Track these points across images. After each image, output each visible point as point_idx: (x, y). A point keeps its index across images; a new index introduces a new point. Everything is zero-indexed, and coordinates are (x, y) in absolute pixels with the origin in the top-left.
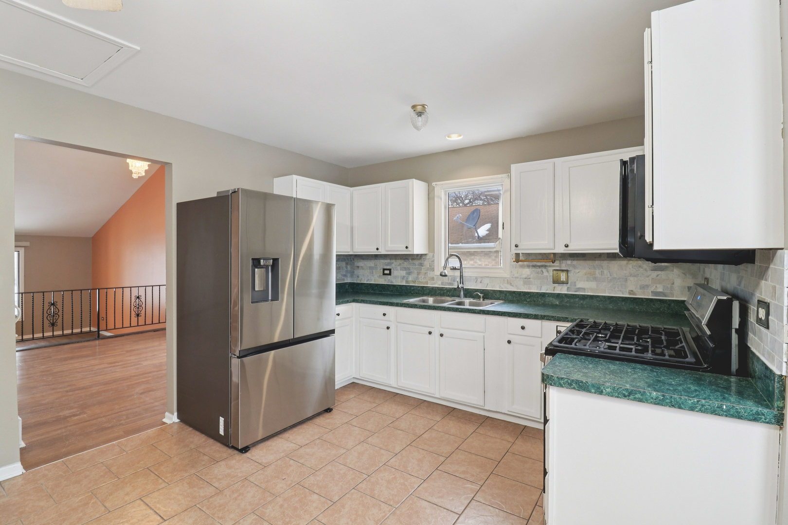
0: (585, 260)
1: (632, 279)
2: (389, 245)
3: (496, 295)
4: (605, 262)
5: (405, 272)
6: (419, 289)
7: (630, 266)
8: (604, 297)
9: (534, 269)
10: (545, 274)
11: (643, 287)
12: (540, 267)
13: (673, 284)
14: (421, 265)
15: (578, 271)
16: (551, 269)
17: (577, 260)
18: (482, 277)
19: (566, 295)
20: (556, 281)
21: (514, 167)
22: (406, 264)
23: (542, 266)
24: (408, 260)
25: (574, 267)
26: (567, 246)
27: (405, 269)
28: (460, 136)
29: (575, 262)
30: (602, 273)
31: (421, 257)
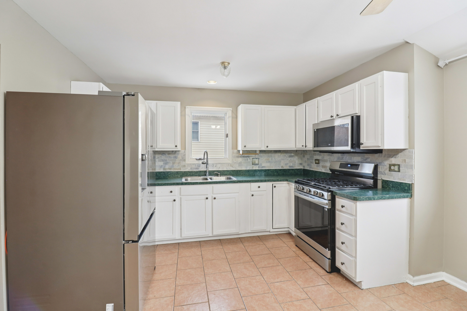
0: (265, 153)
1: (282, 161)
2: (160, 145)
3: (225, 173)
4: (273, 154)
5: (162, 163)
6: (175, 173)
7: (282, 156)
8: (273, 169)
9: (244, 158)
10: (249, 160)
11: (286, 164)
12: (246, 157)
13: (295, 162)
14: (176, 157)
15: (262, 158)
16: (251, 158)
17: (262, 153)
18: (216, 164)
19: (258, 170)
20: (253, 164)
21: (241, 106)
22: (163, 157)
23: (247, 157)
24: (165, 154)
25: (261, 157)
26: (267, 147)
27: (163, 160)
28: (216, 82)
29: (261, 155)
30: (272, 159)
31: (175, 152)
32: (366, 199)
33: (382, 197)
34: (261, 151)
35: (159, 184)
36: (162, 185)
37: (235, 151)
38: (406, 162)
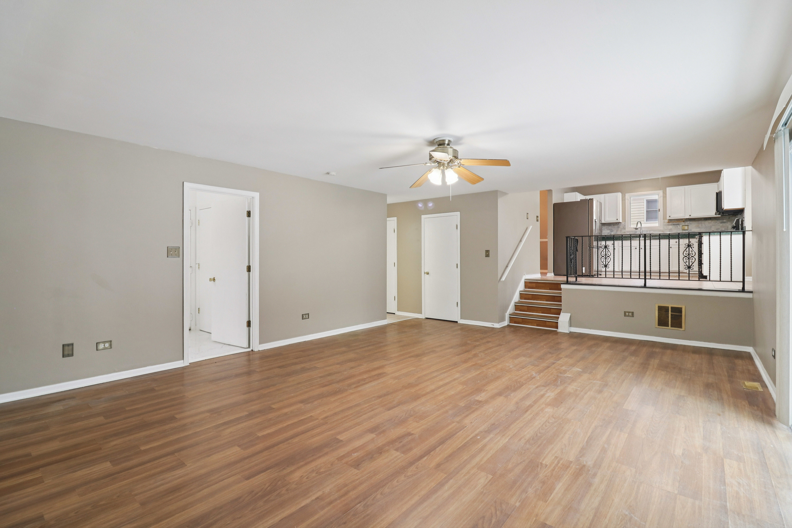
0: (695, 221)
1: (713, 227)
2: (607, 219)
4: (703, 221)
5: (609, 231)
6: (618, 237)
7: (712, 222)
9: (673, 225)
10: (678, 227)
14: (618, 227)
16: (681, 225)
18: (650, 230)
20: (683, 230)
21: (668, 189)
22: (610, 227)
23: (677, 224)
24: (611, 225)
25: (691, 224)
26: (690, 215)
27: (609, 229)
29: (691, 222)
30: (702, 225)
31: (618, 224)
34: (687, 220)
37: (666, 220)
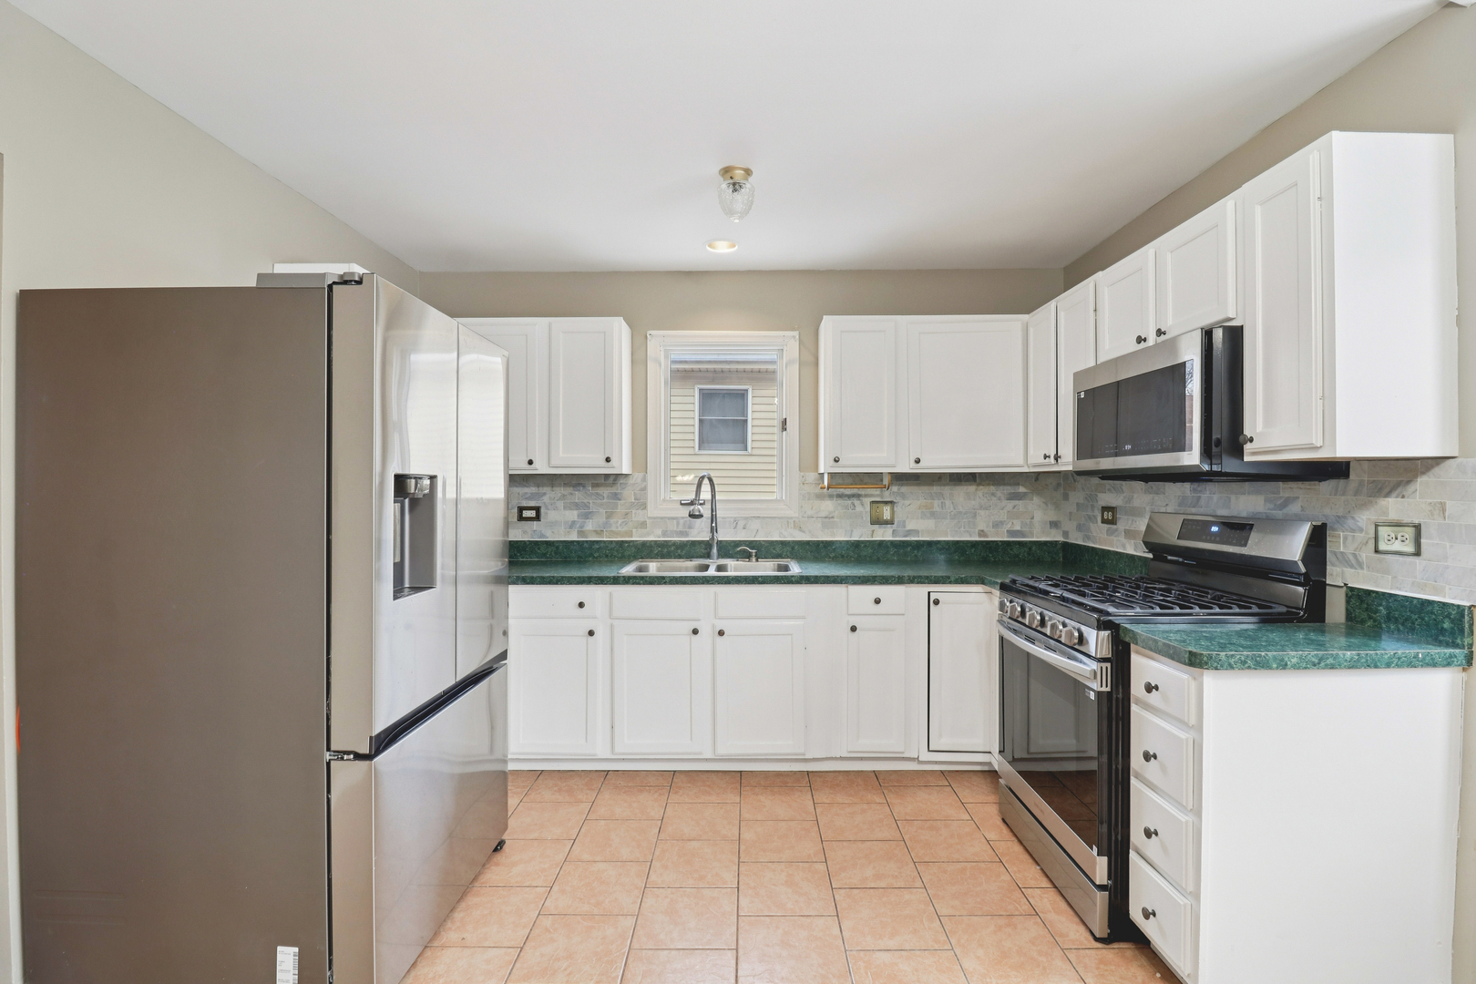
0: (919, 485)
1: (982, 513)
2: (561, 454)
3: (774, 549)
4: (947, 488)
5: (575, 513)
6: (613, 546)
7: (980, 493)
8: (947, 542)
9: (840, 501)
10: (859, 508)
11: (997, 525)
12: (850, 497)
13: (1033, 518)
14: (616, 496)
15: (907, 502)
16: (867, 501)
17: (907, 485)
18: (747, 518)
19: (892, 542)
20: (877, 521)
21: (829, 324)
22: (578, 496)
23: (853, 496)
24: (584, 487)
25: (903, 496)
26: (918, 461)
27: (577, 506)
28: (735, 246)
29: (904, 489)
30: (943, 505)
31: (615, 480)
32: (1244, 663)
33: (1321, 660)
34: (900, 478)
35: (543, 578)
36: (554, 581)
37: (812, 476)
38: (1447, 514)
